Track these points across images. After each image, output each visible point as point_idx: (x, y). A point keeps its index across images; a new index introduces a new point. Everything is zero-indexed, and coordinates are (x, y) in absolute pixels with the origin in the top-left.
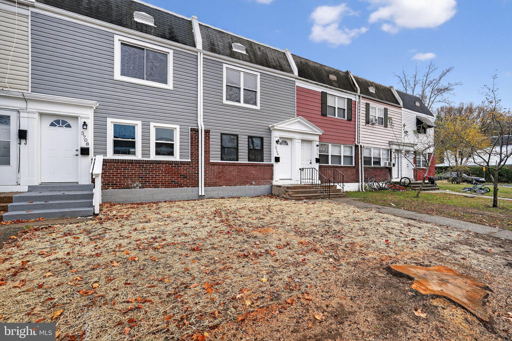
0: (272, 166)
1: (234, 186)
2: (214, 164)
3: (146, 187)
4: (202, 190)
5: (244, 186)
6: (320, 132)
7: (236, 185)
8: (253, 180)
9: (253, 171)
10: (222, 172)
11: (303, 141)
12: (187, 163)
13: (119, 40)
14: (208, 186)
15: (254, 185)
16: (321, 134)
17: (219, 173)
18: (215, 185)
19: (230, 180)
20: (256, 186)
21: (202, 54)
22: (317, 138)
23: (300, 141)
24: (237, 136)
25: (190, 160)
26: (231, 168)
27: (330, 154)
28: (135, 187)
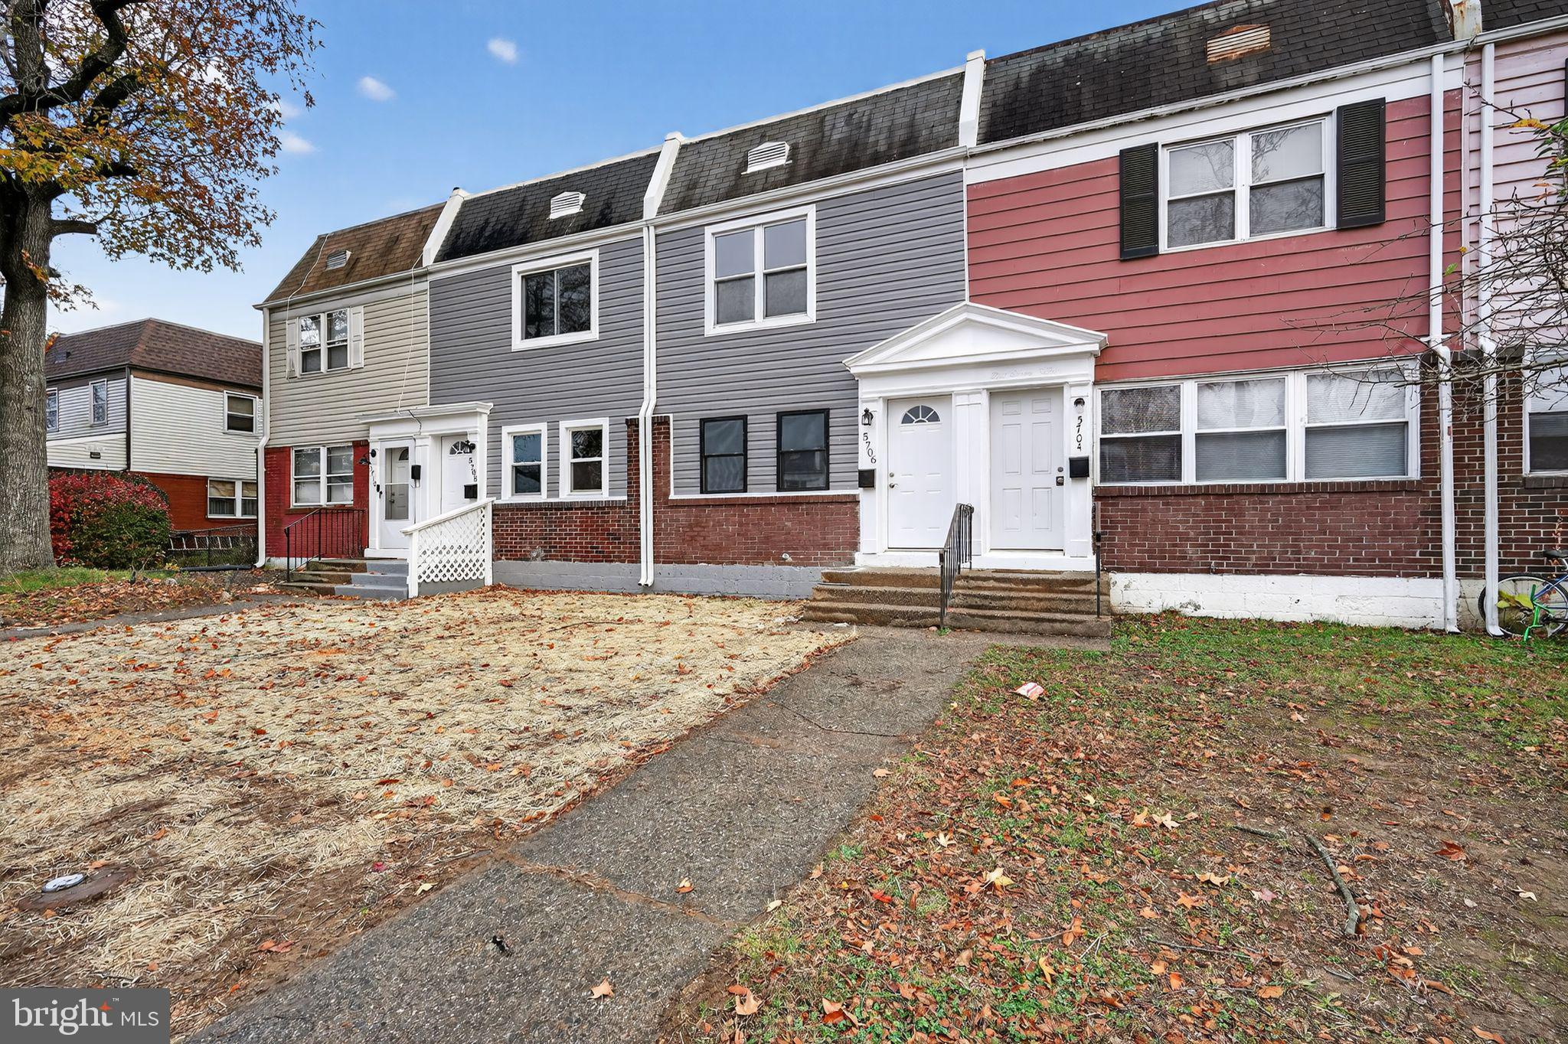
0: (854, 501)
1: (727, 564)
2: (678, 505)
3: (552, 557)
4: (647, 570)
5: (760, 566)
6: (1087, 340)
7: (733, 563)
8: (787, 549)
9: (788, 521)
10: (698, 524)
11: (996, 394)
12: (621, 506)
13: (519, 273)
14: (664, 563)
15: (789, 564)
16: (1096, 348)
17: (690, 526)
18: (680, 559)
19: (718, 547)
20: (797, 569)
21: (652, 228)
22: (1087, 370)
23: (984, 398)
24: (744, 418)
25: (625, 498)
26: (722, 514)
27: (1189, 429)
28: (535, 559)
